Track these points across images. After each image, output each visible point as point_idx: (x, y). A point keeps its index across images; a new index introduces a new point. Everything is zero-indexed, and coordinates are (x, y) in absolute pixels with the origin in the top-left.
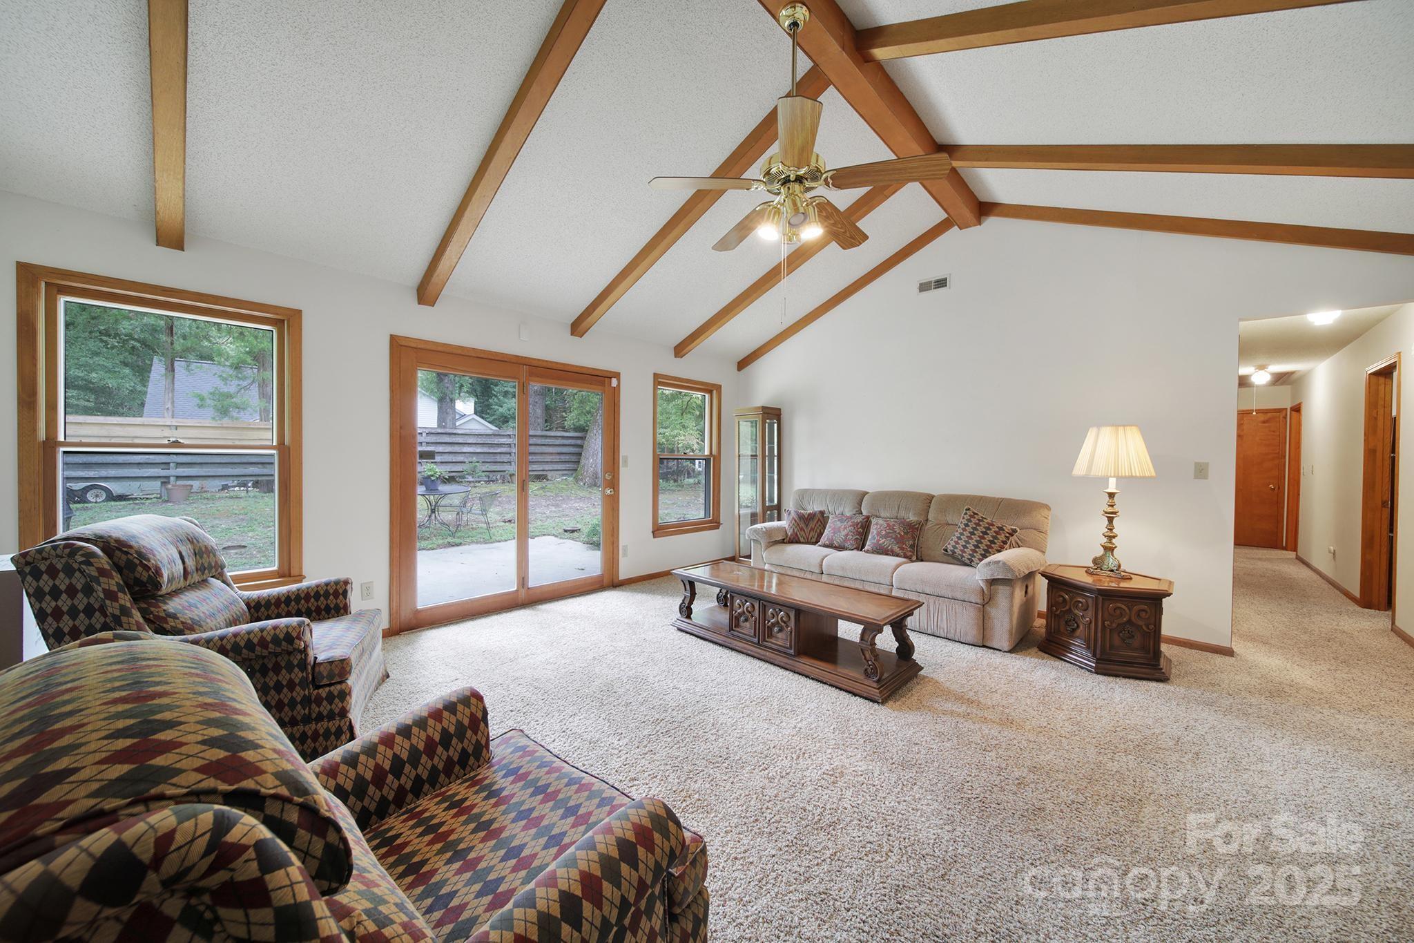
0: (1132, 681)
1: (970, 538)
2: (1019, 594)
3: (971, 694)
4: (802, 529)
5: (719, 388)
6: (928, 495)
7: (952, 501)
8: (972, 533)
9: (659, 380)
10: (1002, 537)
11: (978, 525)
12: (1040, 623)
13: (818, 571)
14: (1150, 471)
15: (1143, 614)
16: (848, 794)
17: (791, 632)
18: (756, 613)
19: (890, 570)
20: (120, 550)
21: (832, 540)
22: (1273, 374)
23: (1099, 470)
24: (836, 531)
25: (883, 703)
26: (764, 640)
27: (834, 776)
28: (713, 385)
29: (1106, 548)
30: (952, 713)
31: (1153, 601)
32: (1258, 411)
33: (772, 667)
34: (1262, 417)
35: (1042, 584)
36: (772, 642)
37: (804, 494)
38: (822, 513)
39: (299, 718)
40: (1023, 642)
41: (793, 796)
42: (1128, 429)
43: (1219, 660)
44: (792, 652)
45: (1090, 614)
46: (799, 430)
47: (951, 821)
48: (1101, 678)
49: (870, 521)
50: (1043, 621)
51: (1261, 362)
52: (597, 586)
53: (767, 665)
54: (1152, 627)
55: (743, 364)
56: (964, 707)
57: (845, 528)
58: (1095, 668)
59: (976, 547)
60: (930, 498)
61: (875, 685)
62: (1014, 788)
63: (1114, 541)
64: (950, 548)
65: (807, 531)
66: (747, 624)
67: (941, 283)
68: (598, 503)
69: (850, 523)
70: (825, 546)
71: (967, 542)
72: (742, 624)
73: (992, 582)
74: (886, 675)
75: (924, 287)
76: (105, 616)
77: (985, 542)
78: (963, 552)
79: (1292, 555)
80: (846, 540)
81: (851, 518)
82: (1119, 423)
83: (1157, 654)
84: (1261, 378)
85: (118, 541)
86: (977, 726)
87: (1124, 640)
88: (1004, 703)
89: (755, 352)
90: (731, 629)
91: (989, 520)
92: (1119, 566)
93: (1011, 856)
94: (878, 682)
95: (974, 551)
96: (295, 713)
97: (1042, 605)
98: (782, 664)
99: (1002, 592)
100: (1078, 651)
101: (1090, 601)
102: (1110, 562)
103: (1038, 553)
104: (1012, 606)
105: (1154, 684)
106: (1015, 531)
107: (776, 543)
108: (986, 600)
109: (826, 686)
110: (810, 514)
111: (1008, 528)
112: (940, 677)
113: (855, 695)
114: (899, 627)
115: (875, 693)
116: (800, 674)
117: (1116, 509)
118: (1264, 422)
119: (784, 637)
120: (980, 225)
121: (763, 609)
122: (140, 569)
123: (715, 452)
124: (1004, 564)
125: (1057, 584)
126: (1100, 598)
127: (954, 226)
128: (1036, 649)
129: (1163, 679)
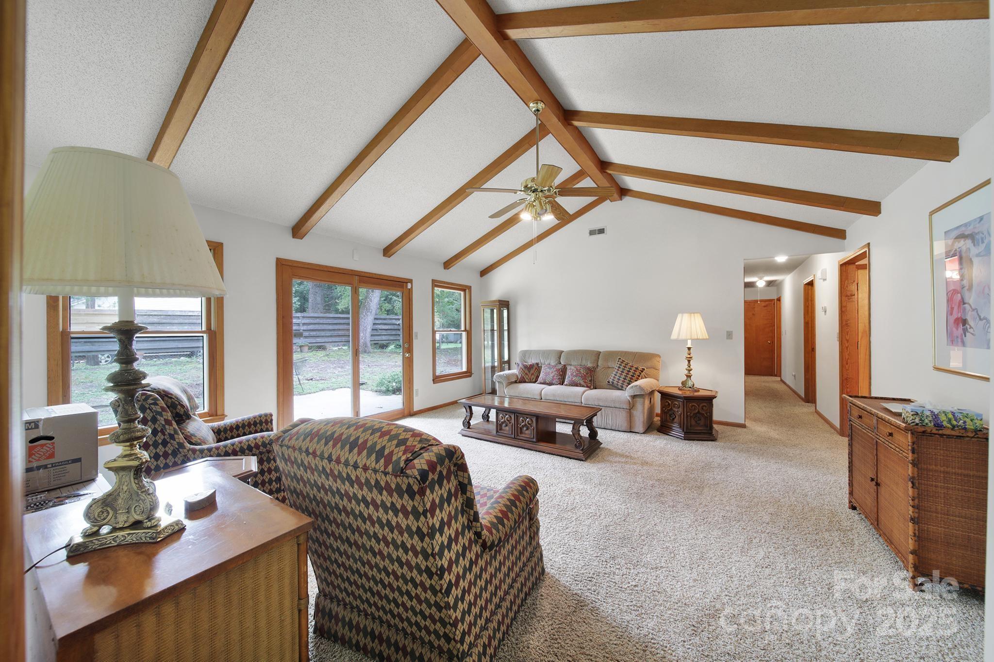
0: (700, 442)
1: (621, 374)
2: (647, 402)
3: (627, 453)
4: (526, 374)
5: (470, 288)
6: (598, 351)
7: (611, 355)
8: (622, 372)
9: (435, 283)
10: (637, 373)
11: (625, 367)
12: (657, 419)
13: (539, 398)
14: (706, 336)
15: (704, 408)
16: (577, 497)
17: (534, 429)
18: (513, 421)
19: (580, 394)
20: (167, 396)
21: (545, 380)
22: (766, 281)
23: (683, 336)
24: (547, 374)
25: (585, 461)
26: (518, 435)
27: (570, 491)
28: (467, 286)
29: (687, 376)
30: (619, 462)
31: (709, 400)
32: (761, 301)
33: (523, 450)
34: (763, 304)
35: (657, 397)
36: (522, 436)
37: (525, 353)
38: (537, 364)
39: (274, 490)
40: (649, 429)
41: (552, 501)
42: (695, 314)
43: (739, 430)
44: (535, 440)
45: (681, 409)
46: (521, 313)
47: (625, 502)
48: (687, 441)
49: (566, 368)
50: (659, 418)
51: (761, 275)
52: (401, 416)
53: (520, 449)
54: (708, 414)
55: (484, 272)
56: (624, 459)
57: (552, 372)
58: (684, 437)
59: (625, 379)
60: (599, 353)
61: (581, 452)
62: (651, 488)
63: (691, 372)
64: (611, 380)
65: (530, 375)
66: (507, 428)
67: (601, 231)
68: (400, 363)
69: (555, 369)
70: (541, 383)
71: (620, 377)
72: (503, 428)
73: (634, 397)
74: (585, 447)
75: (592, 233)
76: (164, 435)
77: (629, 376)
78: (618, 382)
79: (778, 379)
80: (553, 380)
81: (555, 366)
82: (691, 312)
83: (711, 428)
84: (761, 283)
85: (164, 391)
86: (632, 466)
87: (696, 422)
88: (643, 456)
89: (491, 266)
90: (497, 431)
91: (631, 364)
92: (694, 385)
93: (651, 511)
94: (582, 450)
95: (624, 382)
96: (272, 487)
97: (658, 410)
98: (529, 448)
99: (639, 401)
100: (677, 431)
101: (681, 403)
102: (690, 384)
103: (656, 381)
104: (644, 409)
105: (710, 442)
106: (644, 369)
107: (512, 383)
108: (631, 407)
109: (554, 456)
110: (530, 365)
111: (640, 368)
112: (611, 447)
113: (570, 458)
114: (589, 423)
115: (581, 456)
116: (539, 451)
117: (691, 355)
118: (765, 307)
119: (529, 432)
120: (621, 200)
121: (517, 419)
122: (179, 407)
123: (468, 328)
124: (640, 386)
125: (665, 396)
126: (685, 401)
127: (607, 199)
128: (656, 431)
129: (714, 440)
